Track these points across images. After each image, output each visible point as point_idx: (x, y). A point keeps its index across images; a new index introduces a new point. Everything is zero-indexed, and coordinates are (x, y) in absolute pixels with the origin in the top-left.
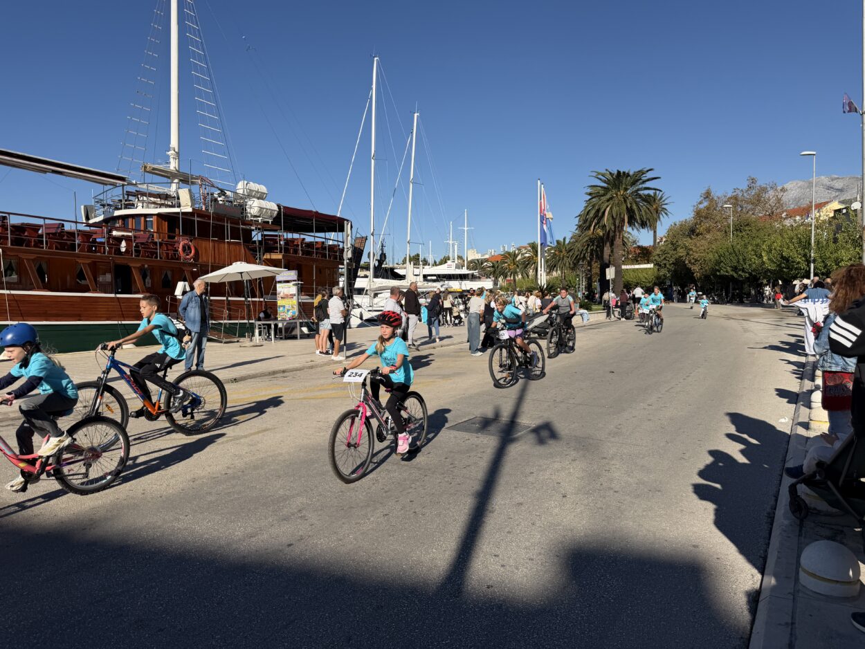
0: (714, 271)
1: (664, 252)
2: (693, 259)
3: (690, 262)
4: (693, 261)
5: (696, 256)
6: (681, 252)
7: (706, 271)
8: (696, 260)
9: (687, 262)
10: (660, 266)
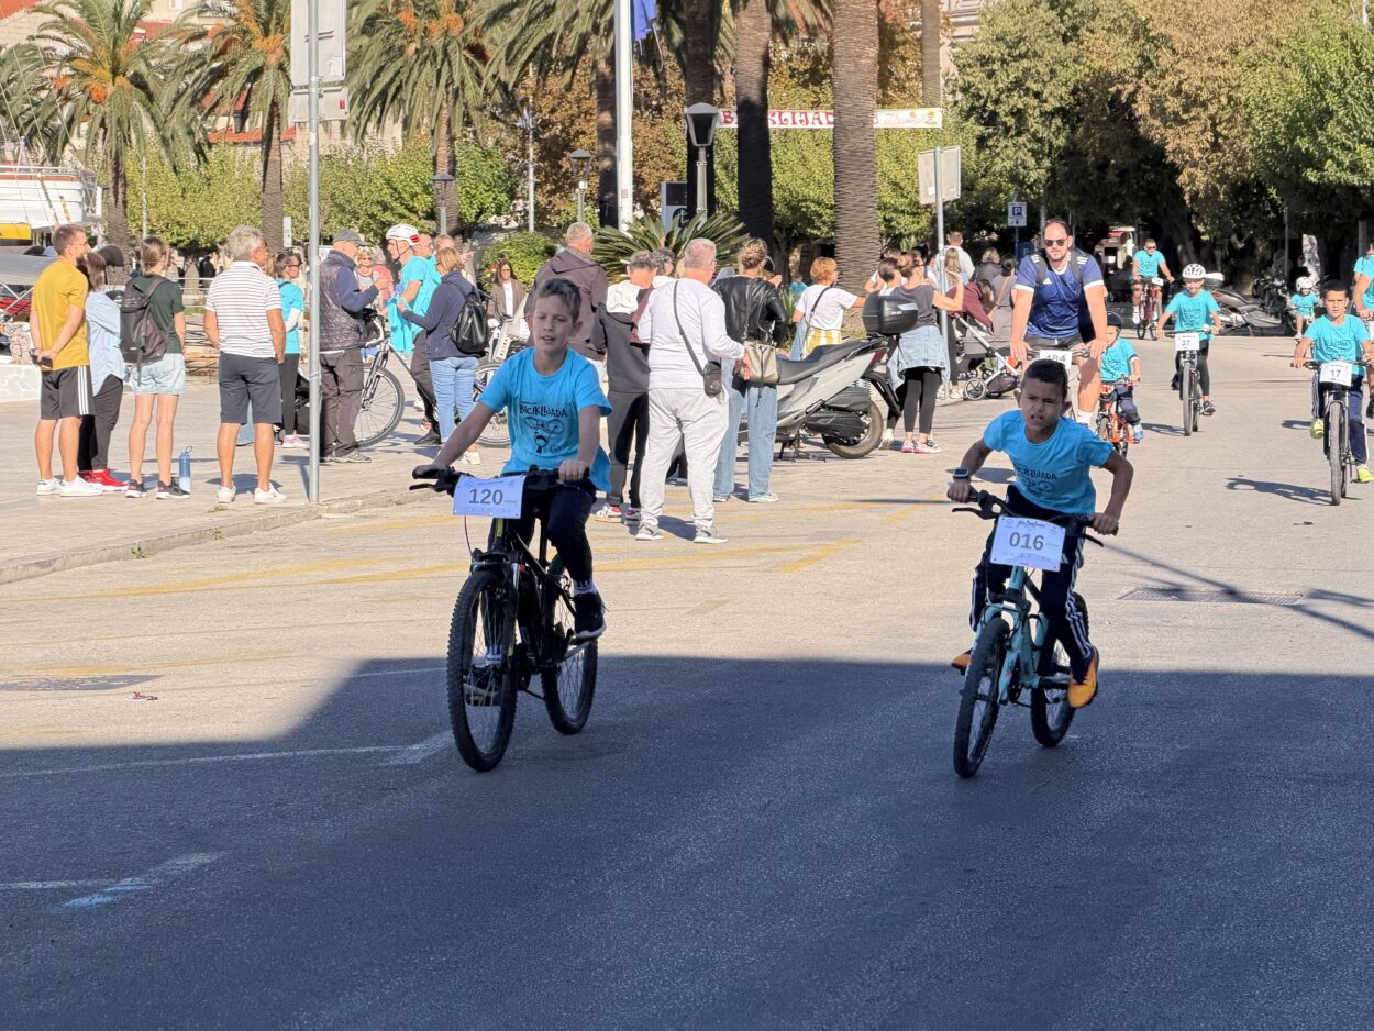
0: (1289, 164)
1: (1016, 48)
2: (1177, 92)
3: (1158, 110)
4: (1173, 104)
5: (1193, 76)
6: (1110, 54)
7: (1242, 160)
8: (1191, 102)
9: (1142, 108)
10: (991, 120)
